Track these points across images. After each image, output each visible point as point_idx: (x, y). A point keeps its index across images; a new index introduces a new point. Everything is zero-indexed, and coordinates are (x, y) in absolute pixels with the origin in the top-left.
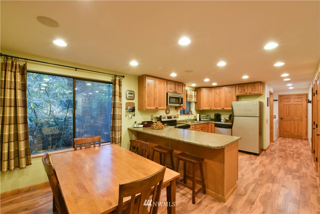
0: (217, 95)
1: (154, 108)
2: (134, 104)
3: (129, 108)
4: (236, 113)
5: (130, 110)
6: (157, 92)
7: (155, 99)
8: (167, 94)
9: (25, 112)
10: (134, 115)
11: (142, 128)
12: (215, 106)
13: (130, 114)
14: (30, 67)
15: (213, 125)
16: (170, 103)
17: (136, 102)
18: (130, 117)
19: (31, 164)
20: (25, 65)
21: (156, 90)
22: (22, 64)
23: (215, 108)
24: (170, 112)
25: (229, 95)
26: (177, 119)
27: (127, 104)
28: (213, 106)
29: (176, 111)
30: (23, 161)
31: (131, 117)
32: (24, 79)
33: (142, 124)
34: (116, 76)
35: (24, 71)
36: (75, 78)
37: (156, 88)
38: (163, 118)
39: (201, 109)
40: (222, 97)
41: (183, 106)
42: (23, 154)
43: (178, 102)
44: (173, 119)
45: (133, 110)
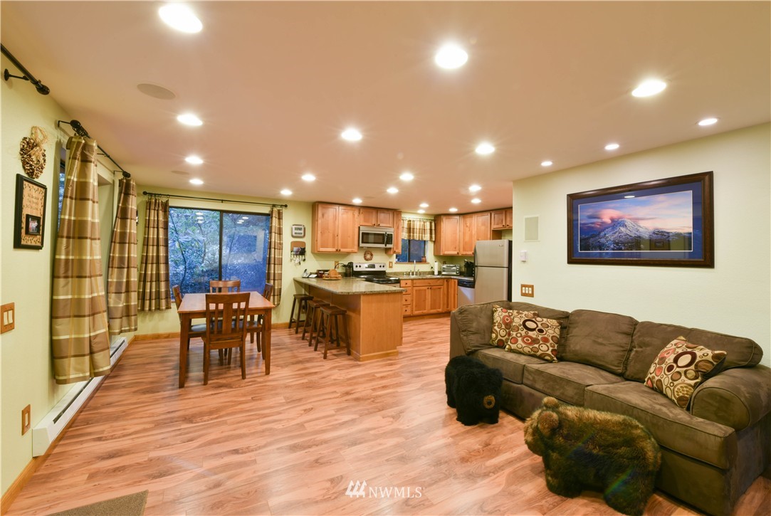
0: (467, 229)
1: (334, 250)
2: (304, 243)
3: (295, 249)
4: (480, 260)
5: (297, 252)
6: (340, 226)
7: (334, 237)
8: (359, 228)
9: (167, 252)
10: (304, 260)
11: (315, 280)
12: (464, 250)
13: (298, 259)
14: (172, 202)
15: (456, 281)
16: (363, 242)
17: (307, 241)
18: (297, 262)
19: (170, 308)
20: (167, 201)
21: (337, 222)
22: (164, 200)
23: (464, 253)
24: (374, 257)
25: (483, 228)
26: (388, 270)
27: (293, 244)
28: (462, 250)
29: (387, 257)
30: (163, 302)
31: (300, 263)
32: (166, 217)
33: (316, 273)
34: (274, 206)
35: (166, 208)
36: (222, 212)
37: (337, 220)
38: (357, 266)
39: (441, 254)
40: (473, 232)
41: (395, 248)
42: (163, 296)
43: (381, 241)
44: (377, 269)
45: (302, 252)
